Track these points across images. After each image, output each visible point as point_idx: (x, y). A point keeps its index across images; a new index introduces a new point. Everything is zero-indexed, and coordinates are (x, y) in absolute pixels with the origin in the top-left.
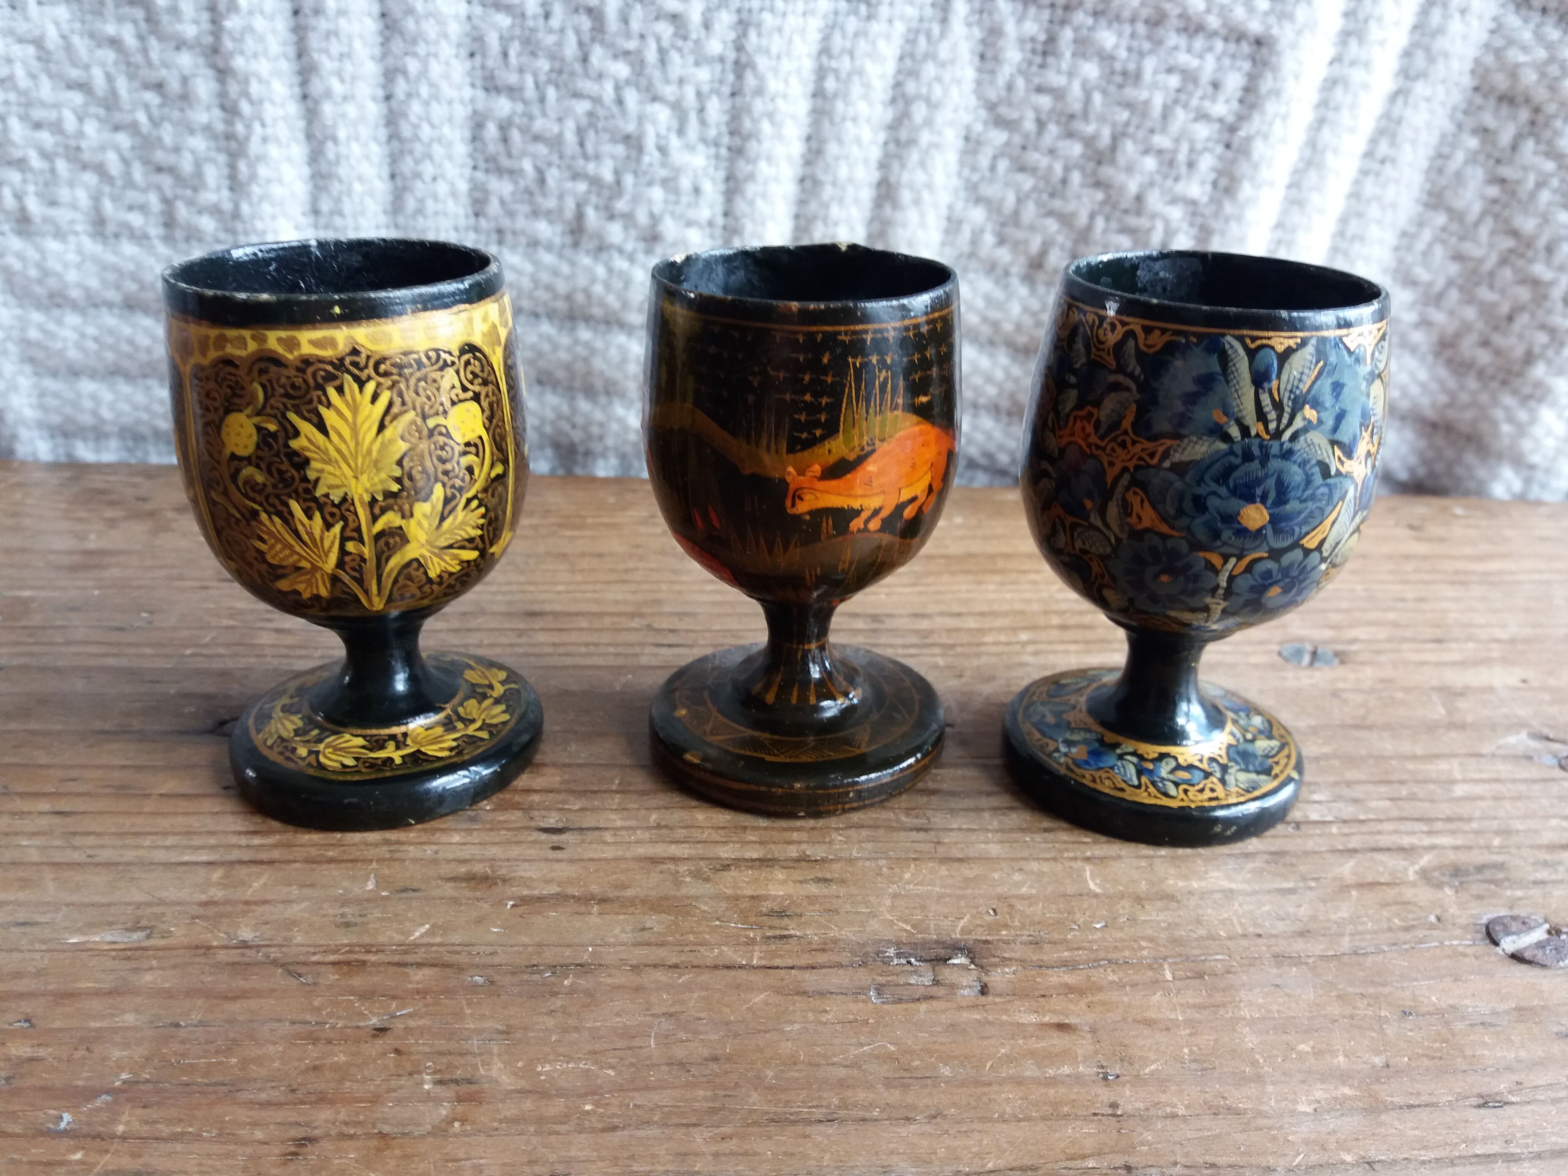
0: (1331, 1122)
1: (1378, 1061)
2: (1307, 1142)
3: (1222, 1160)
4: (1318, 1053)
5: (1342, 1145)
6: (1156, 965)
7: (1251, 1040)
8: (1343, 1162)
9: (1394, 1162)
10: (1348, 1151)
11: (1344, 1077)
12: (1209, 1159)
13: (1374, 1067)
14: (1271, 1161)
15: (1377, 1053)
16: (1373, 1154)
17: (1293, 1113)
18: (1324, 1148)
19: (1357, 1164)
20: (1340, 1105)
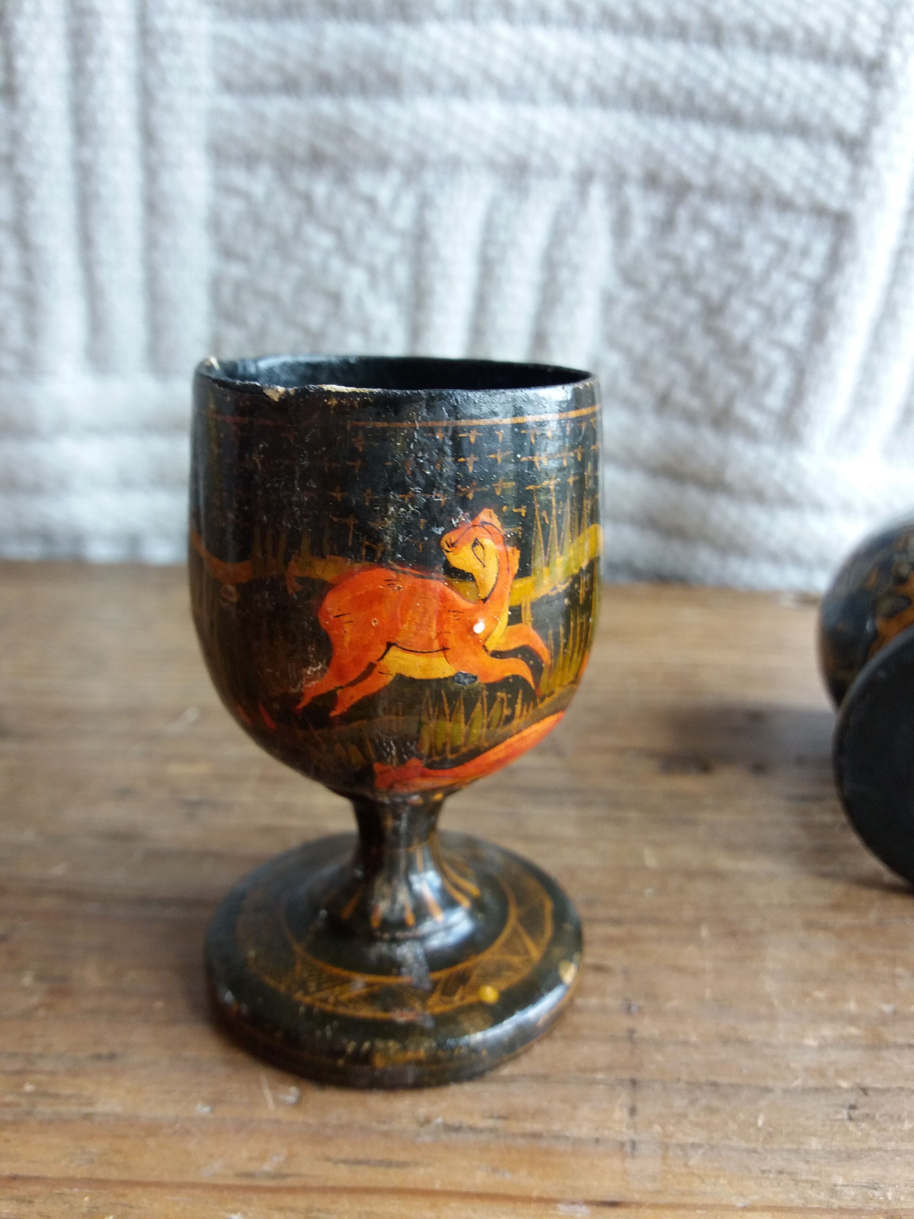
0: (833, 1055)
1: (887, 1008)
2: (807, 1069)
3: (723, 1080)
4: (832, 1000)
5: (840, 1074)
6: (696, 924)
7: (770, 986)
8: (839, 1088)
9: (888, 1090)
10: (845, 1078)
11: (852, 1020)
12: (712, 1078)
13: (882, 1012)
14: (770, 1083)
15: (887, 1001)
16: (868, 1082)
17: (799, 1046)
18: (822, 1074)
19: (852, 1090)
20: (846, 1043)
